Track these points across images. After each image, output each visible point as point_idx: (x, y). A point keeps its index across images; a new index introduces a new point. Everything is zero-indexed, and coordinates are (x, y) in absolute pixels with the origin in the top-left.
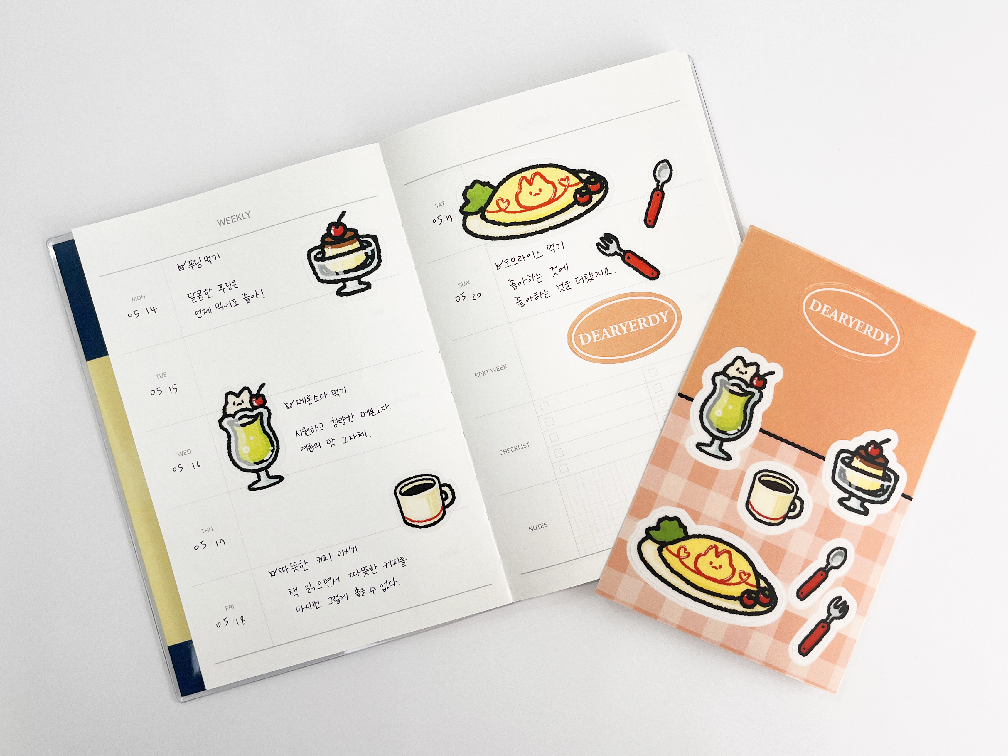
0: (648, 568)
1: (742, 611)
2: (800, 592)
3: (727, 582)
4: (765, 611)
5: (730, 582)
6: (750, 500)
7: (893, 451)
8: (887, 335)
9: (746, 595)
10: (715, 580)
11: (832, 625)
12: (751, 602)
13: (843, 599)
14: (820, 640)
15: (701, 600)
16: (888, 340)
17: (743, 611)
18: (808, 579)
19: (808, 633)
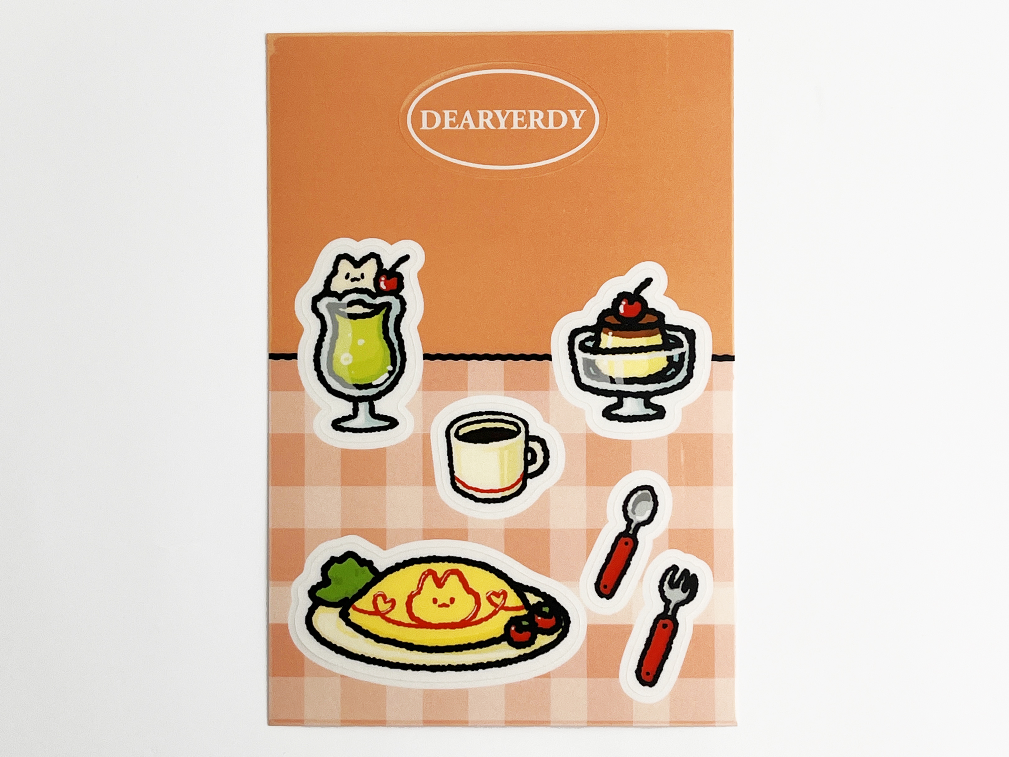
0: (337, 653)
1: (517, 656)
2: (601, 587)
3: (474, 620)
4: (555, 640)
5: (478, 618)
6: (456, 474)
7: (665, 295)
8: (573, 113)
9: (513, 628)
10: (452, 626)
11: (679, 617)
12: (526, 635)
13: (680, 568)
14: (669, 649)
15: (443, 666)
16: (577, 121)
17: (520, 656)
18: (606, 560)
19: (643, 647)
